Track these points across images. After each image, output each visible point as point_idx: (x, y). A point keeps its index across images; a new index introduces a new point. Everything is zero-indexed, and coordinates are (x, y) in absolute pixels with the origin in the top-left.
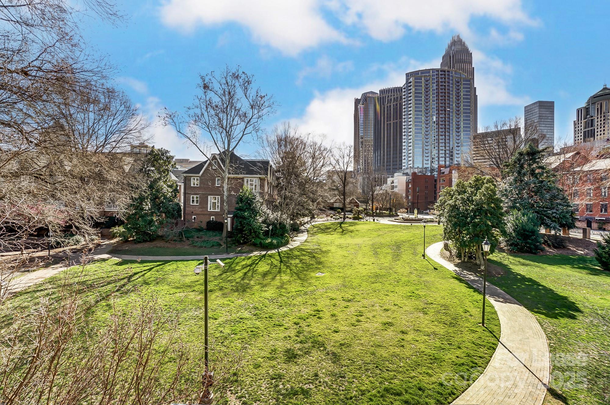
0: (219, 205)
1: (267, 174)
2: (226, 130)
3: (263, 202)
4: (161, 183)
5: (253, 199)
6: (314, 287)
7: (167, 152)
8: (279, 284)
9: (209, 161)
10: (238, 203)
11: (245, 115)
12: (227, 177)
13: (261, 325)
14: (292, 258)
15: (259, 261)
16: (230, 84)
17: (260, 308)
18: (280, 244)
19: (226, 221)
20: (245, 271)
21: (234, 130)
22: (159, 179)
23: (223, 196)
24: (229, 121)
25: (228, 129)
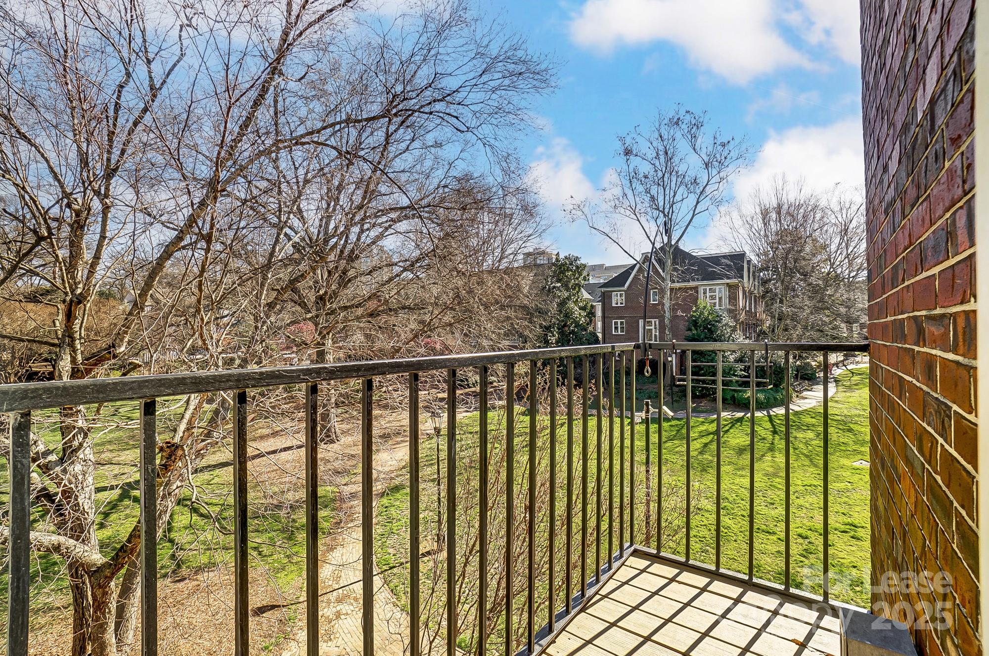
0: (658, 334)
1: (742, 277)
2: (663, 212)
3: (735, 327)
4: (571, 305)
5: (717, 321)
6: (847, 483)
7: (577, 259)
8: (771, 470)
9: (638, 266)
10: (690, 329)
11: (695, 182)
12: (669, 287)
13: (734, 526)
14: (799, 428)
15: (731, 428)
16: (666, 137)
17: (731, 499)
18: (772, 400)
19: (670, 359)
20: (705, 440)
21: (677, 211)
22: (568, 298)
23: (664, 319)
24: (667, 198)
25: (666, 211)
